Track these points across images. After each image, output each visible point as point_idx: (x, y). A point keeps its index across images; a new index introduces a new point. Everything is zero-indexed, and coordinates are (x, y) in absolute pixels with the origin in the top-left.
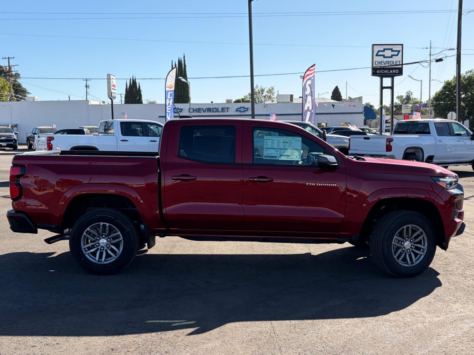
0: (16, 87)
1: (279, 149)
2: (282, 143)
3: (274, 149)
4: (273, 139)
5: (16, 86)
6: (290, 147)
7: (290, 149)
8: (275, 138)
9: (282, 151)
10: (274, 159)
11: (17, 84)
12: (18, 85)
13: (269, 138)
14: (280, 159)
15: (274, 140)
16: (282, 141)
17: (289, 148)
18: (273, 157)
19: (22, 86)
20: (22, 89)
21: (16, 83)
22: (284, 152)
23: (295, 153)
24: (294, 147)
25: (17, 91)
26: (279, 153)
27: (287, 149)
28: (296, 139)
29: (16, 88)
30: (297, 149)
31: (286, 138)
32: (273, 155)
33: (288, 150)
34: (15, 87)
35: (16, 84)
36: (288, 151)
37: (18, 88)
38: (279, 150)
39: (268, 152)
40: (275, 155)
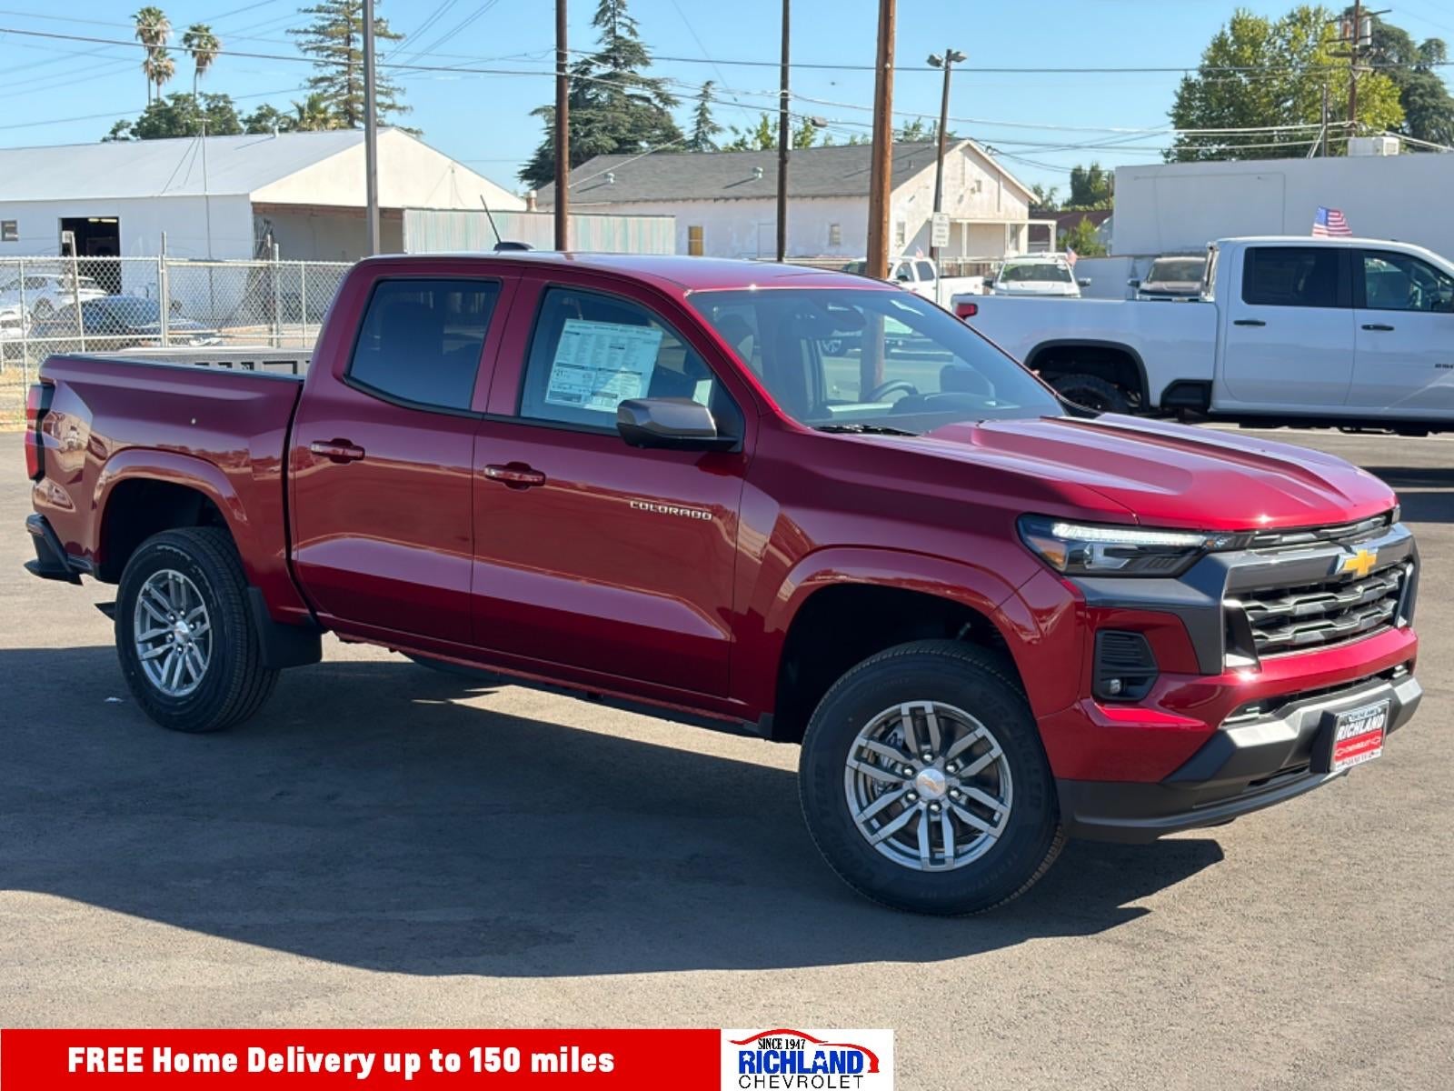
0: (1421, 96)
1: (593, 369)
2: (606, 351)
3: (583, 368)
4: (589, 331)
5: (1421, 91)
6: (624, 364)
7: (622, 372)
8: (594, 331)
9: (602, 377)
10: (574, 404)
11: (1426, 84)
12: (1429, 89)
13: (577, 330)
14: (588, 407)
15: (590, 335)
16: (608, 341)
17: (623, 369)
18: (569, 398)
19: (1445, 92)
20: (1444, 103)
21: (1424, 80)
22: (605, 383)
23: (632, 388)
24: (634, 364)
25: (1424, 113)
26: (591, 384)
27: (616, 371)
28: (647, 337)
29: (1421, 102)
30: (640, 374)
31: (621, 331)
32: (575, 391)
33: (619, 376)
34: (1417, 98)
35: (1422, 86)
36: (616, 380)
37: (1430, 101)
38: (594, 373)
39: (562, 379)
40: (578, 393)
